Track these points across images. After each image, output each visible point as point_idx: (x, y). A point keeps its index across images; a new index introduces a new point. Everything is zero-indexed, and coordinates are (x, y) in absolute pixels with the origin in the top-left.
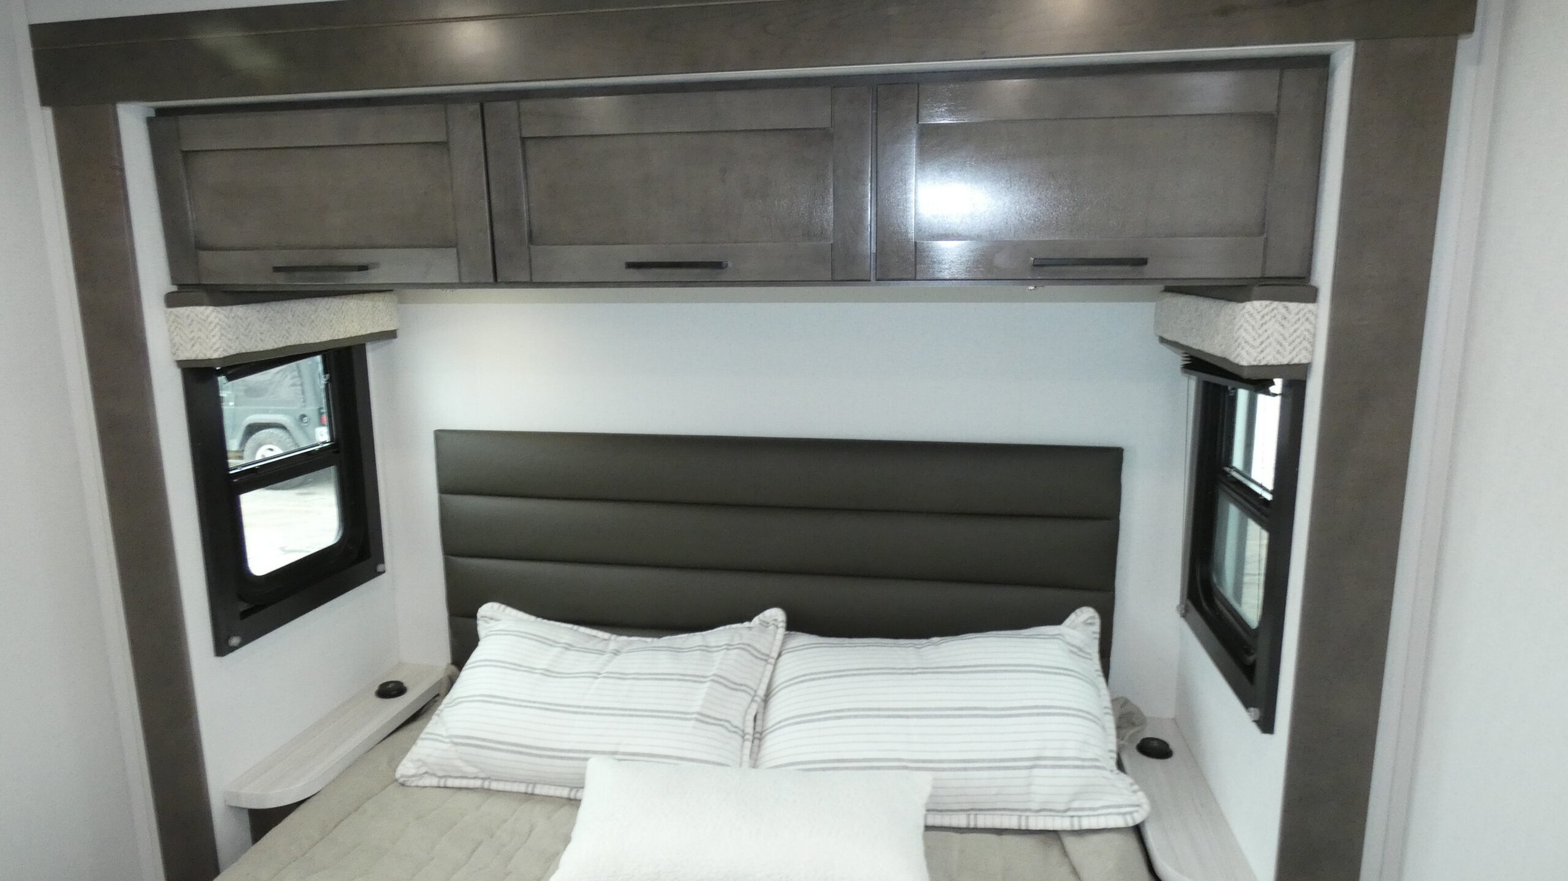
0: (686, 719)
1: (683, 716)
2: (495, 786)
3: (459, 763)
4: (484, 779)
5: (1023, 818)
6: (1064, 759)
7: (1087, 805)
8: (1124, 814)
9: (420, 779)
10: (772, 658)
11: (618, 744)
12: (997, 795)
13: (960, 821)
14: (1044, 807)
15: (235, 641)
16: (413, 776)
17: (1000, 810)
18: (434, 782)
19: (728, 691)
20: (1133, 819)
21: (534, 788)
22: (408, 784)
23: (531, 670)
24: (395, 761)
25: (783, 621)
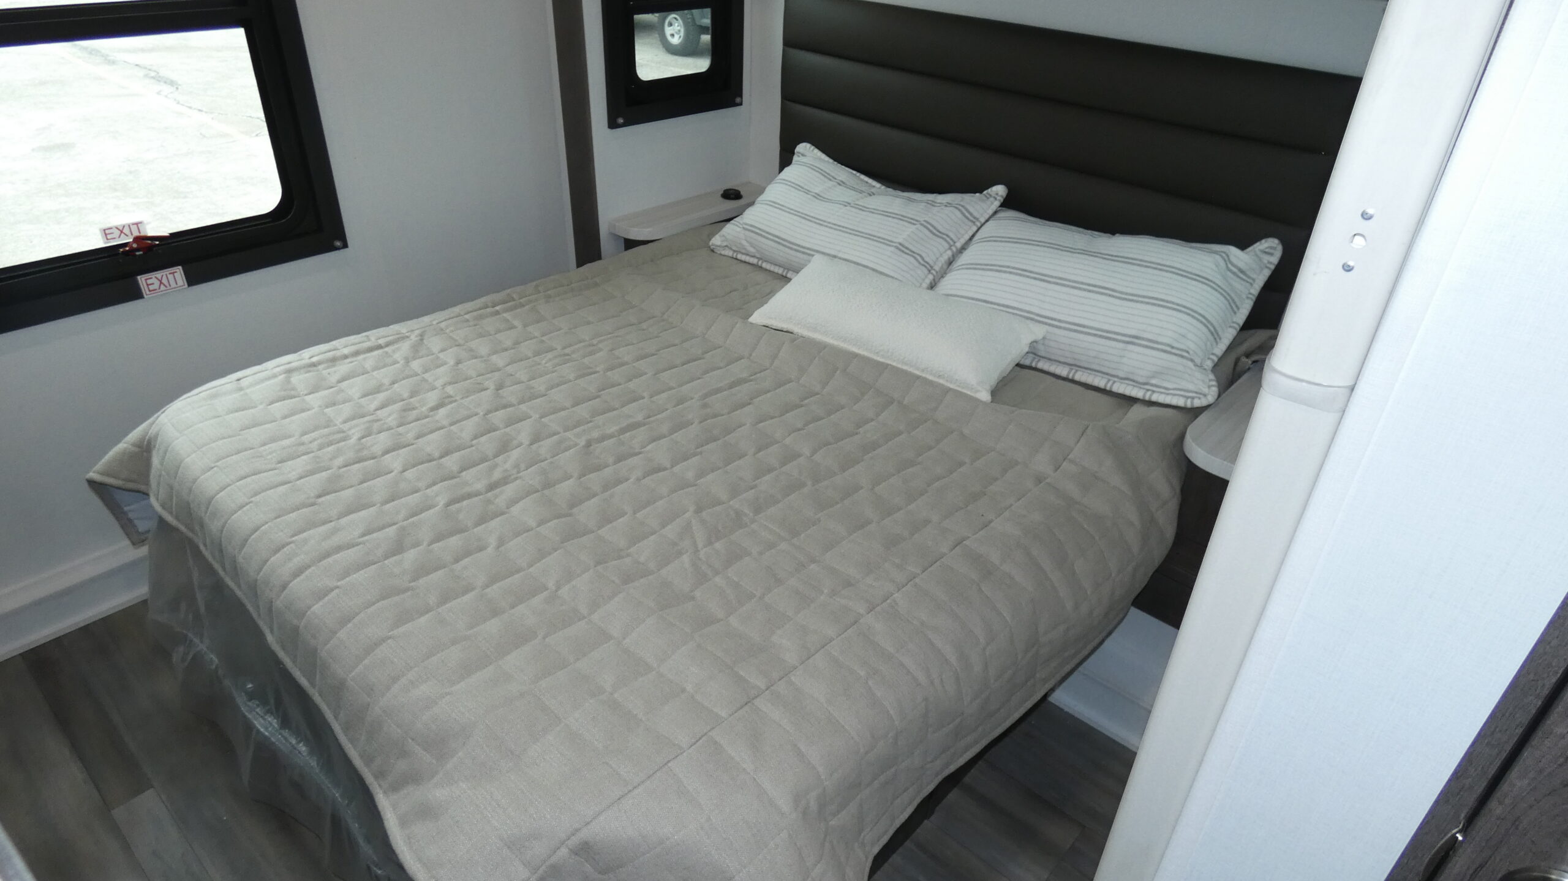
0: (890, 246)
1: (887, 242)
2: (764, 265)
3: (745, 243)
4: (759, 259)
5: (1110, 383)
6: (1157, 343)
7: (1166, 384)
8: (1187, 398)
9: (724, 250)
10: (980, 221)
11: (839, 251)
12: (1095, 357)
13: (1063, 371)
14: (1131, 377)
15: (621, 121)
16: (719, 246)
17: (1095, 371)
18: (730, 253)
19: (931, 235)
20: (1192, 403)
21: (787, 273)
22: (715, 250)
23: (807, 192)
24: (711, 235)
25: (1002, 196)
